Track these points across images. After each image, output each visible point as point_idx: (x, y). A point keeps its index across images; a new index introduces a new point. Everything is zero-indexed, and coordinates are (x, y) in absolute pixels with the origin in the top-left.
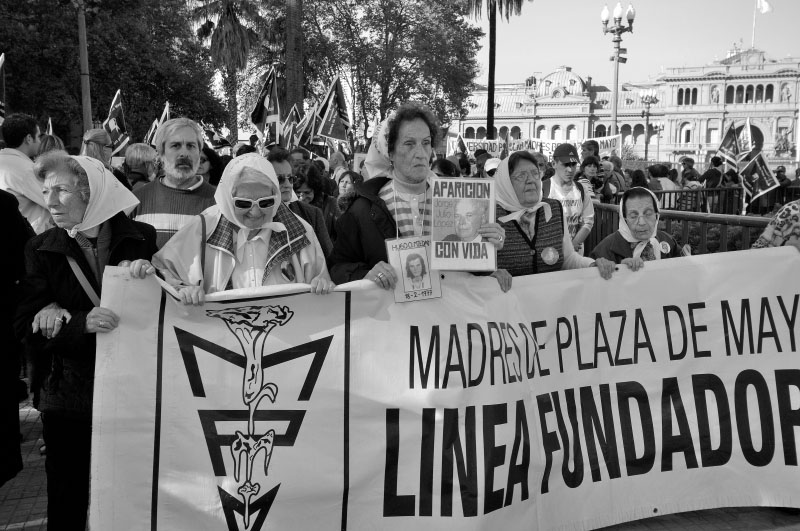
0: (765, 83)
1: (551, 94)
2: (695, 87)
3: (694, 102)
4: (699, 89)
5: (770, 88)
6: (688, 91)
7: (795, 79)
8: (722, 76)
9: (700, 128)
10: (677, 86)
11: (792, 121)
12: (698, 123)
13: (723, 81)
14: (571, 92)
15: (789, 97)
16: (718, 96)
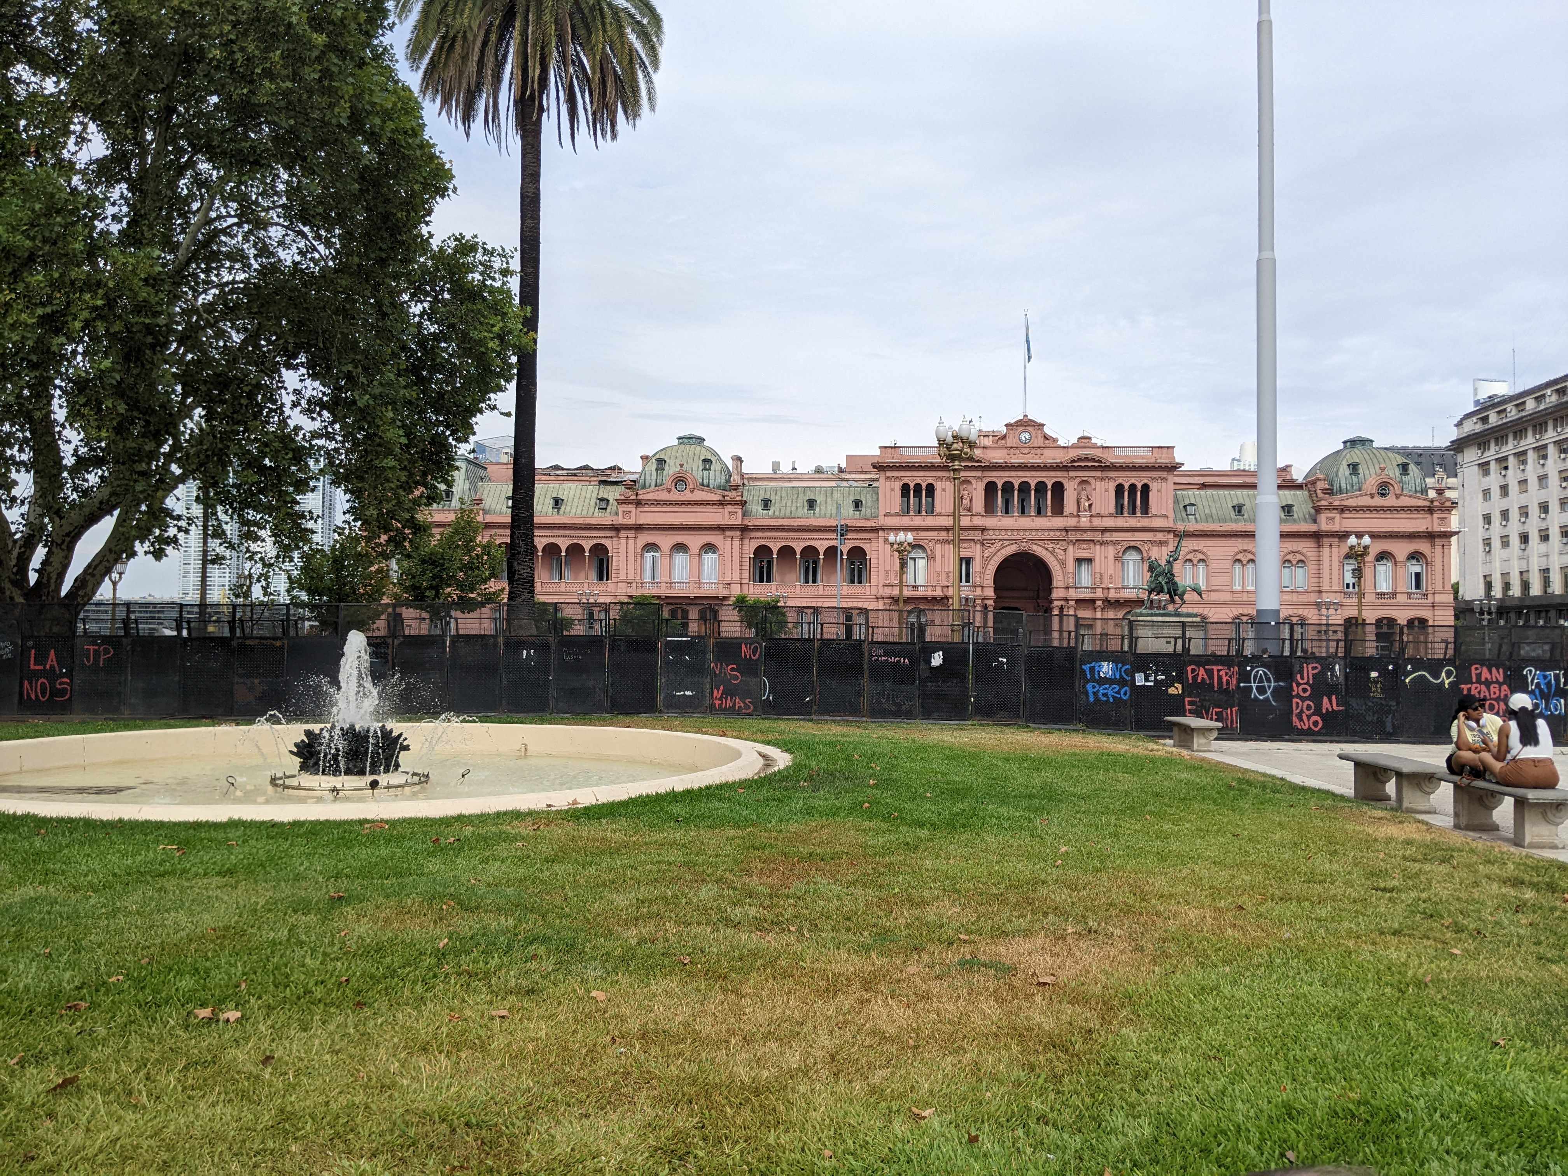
0: (1050, 479)
1: (668, 483)
2: (930, 481)
3: (931, 510)
4: (938, 485)
5: (1058, 488)
6: (918, 487)
7: (1098, 474)
8: (977, 464)
9: (943, 556)
10: (899, 478)
11: (1098, 548)
12: (938, 547)
13: (979, 474)
14: (705, 482)
15: (1090, 505)
16: (971, 500)
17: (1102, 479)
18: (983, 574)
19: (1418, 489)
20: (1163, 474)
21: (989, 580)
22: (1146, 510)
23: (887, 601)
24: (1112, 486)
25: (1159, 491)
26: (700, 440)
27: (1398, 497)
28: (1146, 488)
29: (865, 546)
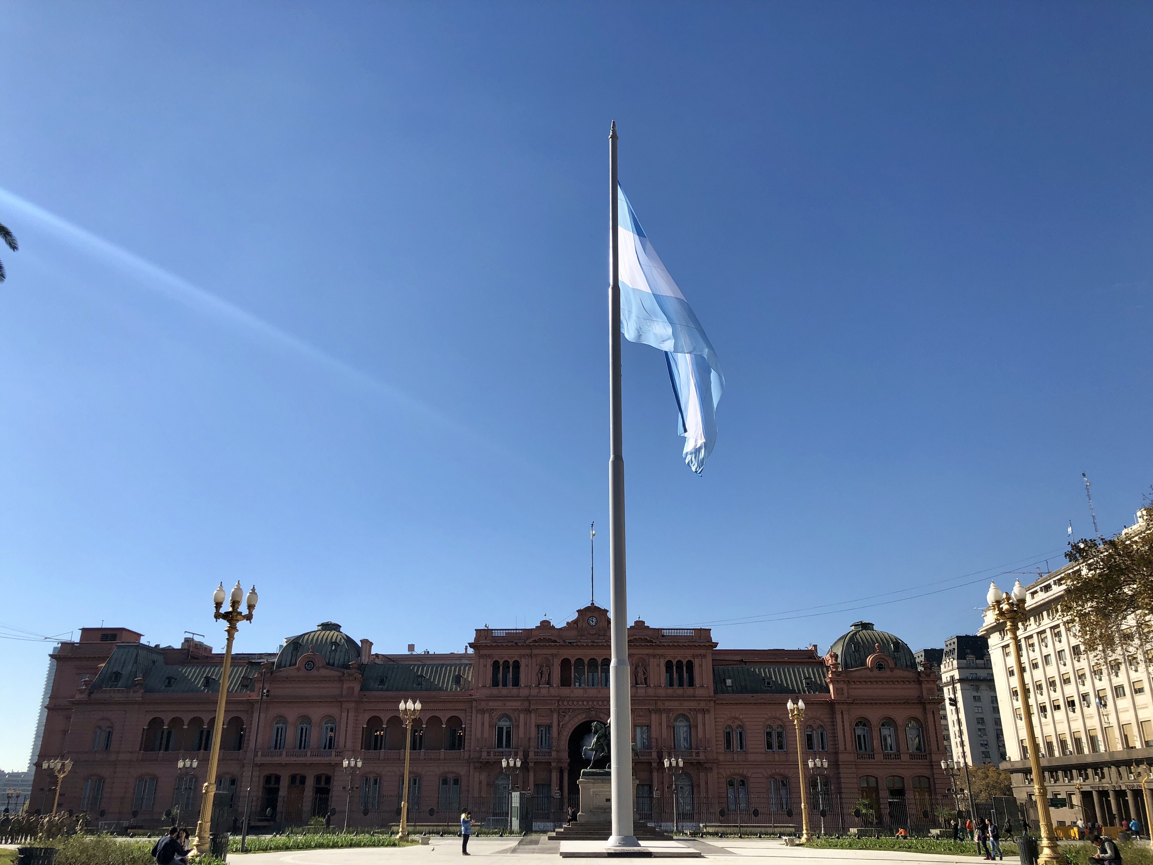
1: (299, 663)
2: (516, 658)
3: (516, 683)
4: (523, 663)
6: (506, 664)
7: (650, 651)
8: (553, 644)
9: (525, 724)
10: (489, 656)
11: (653, 716)
12: (522, 716)
13: (554, 651)
14: (331, 662)
15: (645, 679)
16: (549, 675)
17: (654, 656)
18: (559, 739)
19: (909, 663)
20: (702, 652)
21: (564, 744)
22: (691, 684)
23: (477, 765)
24: (663, 662)
25: (701, 666)
26: (336, 627)
27: (892, 670)
28: (690, 665)
29: (461, 715)
